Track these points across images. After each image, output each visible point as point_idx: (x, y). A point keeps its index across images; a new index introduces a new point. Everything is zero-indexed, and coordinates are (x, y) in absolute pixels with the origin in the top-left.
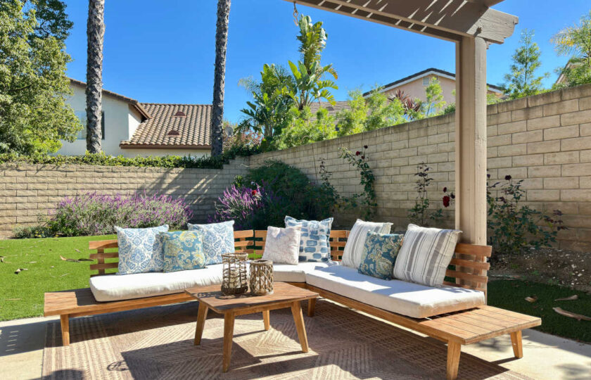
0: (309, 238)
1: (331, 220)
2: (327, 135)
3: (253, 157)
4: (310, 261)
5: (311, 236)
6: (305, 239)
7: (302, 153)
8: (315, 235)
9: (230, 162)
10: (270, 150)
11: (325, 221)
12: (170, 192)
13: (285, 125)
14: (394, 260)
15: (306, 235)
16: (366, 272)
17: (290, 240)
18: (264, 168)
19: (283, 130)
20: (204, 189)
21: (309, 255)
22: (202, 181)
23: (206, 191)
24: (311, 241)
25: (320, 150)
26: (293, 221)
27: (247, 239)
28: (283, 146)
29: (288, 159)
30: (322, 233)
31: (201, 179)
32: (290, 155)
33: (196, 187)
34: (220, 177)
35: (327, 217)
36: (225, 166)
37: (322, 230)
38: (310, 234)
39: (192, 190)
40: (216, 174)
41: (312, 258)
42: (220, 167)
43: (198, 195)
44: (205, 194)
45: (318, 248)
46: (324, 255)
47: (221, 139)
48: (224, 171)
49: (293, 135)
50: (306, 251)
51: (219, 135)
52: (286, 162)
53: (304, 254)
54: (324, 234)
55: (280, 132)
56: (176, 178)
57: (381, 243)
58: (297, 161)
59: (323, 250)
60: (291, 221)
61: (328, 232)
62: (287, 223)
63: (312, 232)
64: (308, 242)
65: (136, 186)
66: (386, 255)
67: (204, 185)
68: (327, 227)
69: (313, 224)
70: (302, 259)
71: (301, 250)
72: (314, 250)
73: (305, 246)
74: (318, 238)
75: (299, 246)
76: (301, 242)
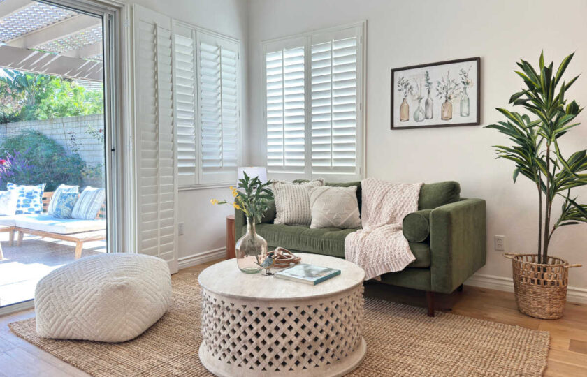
0: (25, 198)
1: (44, 185)
2: (83, 110)
3: (10, 125)
4: (26, 213)
5: (27, 197)
6: (22, 199)
7: (58, 125)
8: (30, 196)
10: (30, 119)
11: (39, 186)
13: (45, 96)
14: (72, 208)
15: (23, 196)
16: (57, 217)
17: (8, 199)
18: (21, 137)
19: (42, 101)
21: (25, 210)
24: (26, 200)
25: (74, 124)
26: (14, 186)
28: (43, 116)
29: (46, 129)
30: (36, 194)
32: (48, 127)
35: (41, 183)
37: (36, 192)
38: (25, 195)
41: (27, 211)
45: (32, 205)
46: (37, 209)
49: (53, 107)
50: (23, 206)
52: (44, 132)
53: (21, 209)
54: (38, 195)
55: (40, 102)
57: (65, 198)
58: (54, 132)
59: (36, 205)
60: (10, 186)
61: (42, 194)
62: (8, 188)
63: (28, 194)
64: (24, 201)
66: (68, 205)
68: (40, 190)
69: (29, 188)
70: (18, 212)
71: (18, 206)
72: (29, 206)
73: (21, 203)
74: (32, 197)
75: (16, 204)
76: (19, 201)
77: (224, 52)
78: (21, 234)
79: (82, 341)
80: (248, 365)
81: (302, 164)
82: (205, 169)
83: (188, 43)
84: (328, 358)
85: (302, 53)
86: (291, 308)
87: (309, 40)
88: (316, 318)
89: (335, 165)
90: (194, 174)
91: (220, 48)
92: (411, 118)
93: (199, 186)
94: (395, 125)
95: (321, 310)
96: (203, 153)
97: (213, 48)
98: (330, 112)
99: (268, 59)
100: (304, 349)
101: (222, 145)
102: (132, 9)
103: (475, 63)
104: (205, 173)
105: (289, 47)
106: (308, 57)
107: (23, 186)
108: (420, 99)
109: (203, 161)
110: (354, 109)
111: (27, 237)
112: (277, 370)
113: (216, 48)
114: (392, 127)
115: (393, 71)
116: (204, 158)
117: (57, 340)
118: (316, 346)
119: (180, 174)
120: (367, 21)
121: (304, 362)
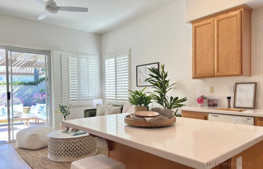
0: (41, 108)
6: (40, 108)
8: (42, 107)
9: (41, 82)
12: (16, 94)
17: (36, 108)
20: (30, 93)
21: (41, 112)
22: (29, 90)
23: (31, 93)
26: (38, 104)
27: (27, 109)
31: (29, 89)
33: (27, 92)
34: (37, 88)
36: (38, 84)
37: (44, 106)
39: (25, 93)
40: (34, 87)
42: (36, 85)
43: (28, 95)
44: (31, 95)
45: (43, 111)
46: (45, 112)
47: (38, 74)
48: (38, 86)
50: (40, 111)
51: (37, 72)
53: (40, 112)
56: (19, 89)
59: (44, 111)
65: (3, 92)
67: (30, 92)
68: (46, 105)
70: (39, 113)
71: (39, 111)
72: (42, 111)
73: (40, 110)
74: (43, 108)
75: (38, 110)
76: (39, 109)
77: (89, 60)
78: (38, 120)
79: (25, 149)
80: (56, 156)
81: (115, 98)
82: (82, 100)
83: (75, 59)
84: (74, 155)
85: (114, 60)
86: (62, 141)
87: (116, 55)
88: (70, 144)
89: (123, 98)
90: (78, 101)
91: (88, 59)
92: (142, 83)
93: (80, 105)
94: (138, 85)
95: (71, 142)
96: (81, 94)
97: (86, 60)
98: (121, 80)
99: (106, 61)
100: (66, 152)
101: (89, 92)
102: (53, 51)
103: (157, 64)
104: (82, 101)
105: (111, 57)
106: (116, 61)
107: (41, 104)
108: (144, 76)
109: (81, 97)
110: (127, 79)
111: (40, 121)
112: (59, 157)
113: (86, 59)
114: (137, 86)
115: (137, 67)
116: (82, 96)
117: (21, 148)
118: (70, 152)
119: (71, 102)
120: (130, 49)
121: (66, 156)
